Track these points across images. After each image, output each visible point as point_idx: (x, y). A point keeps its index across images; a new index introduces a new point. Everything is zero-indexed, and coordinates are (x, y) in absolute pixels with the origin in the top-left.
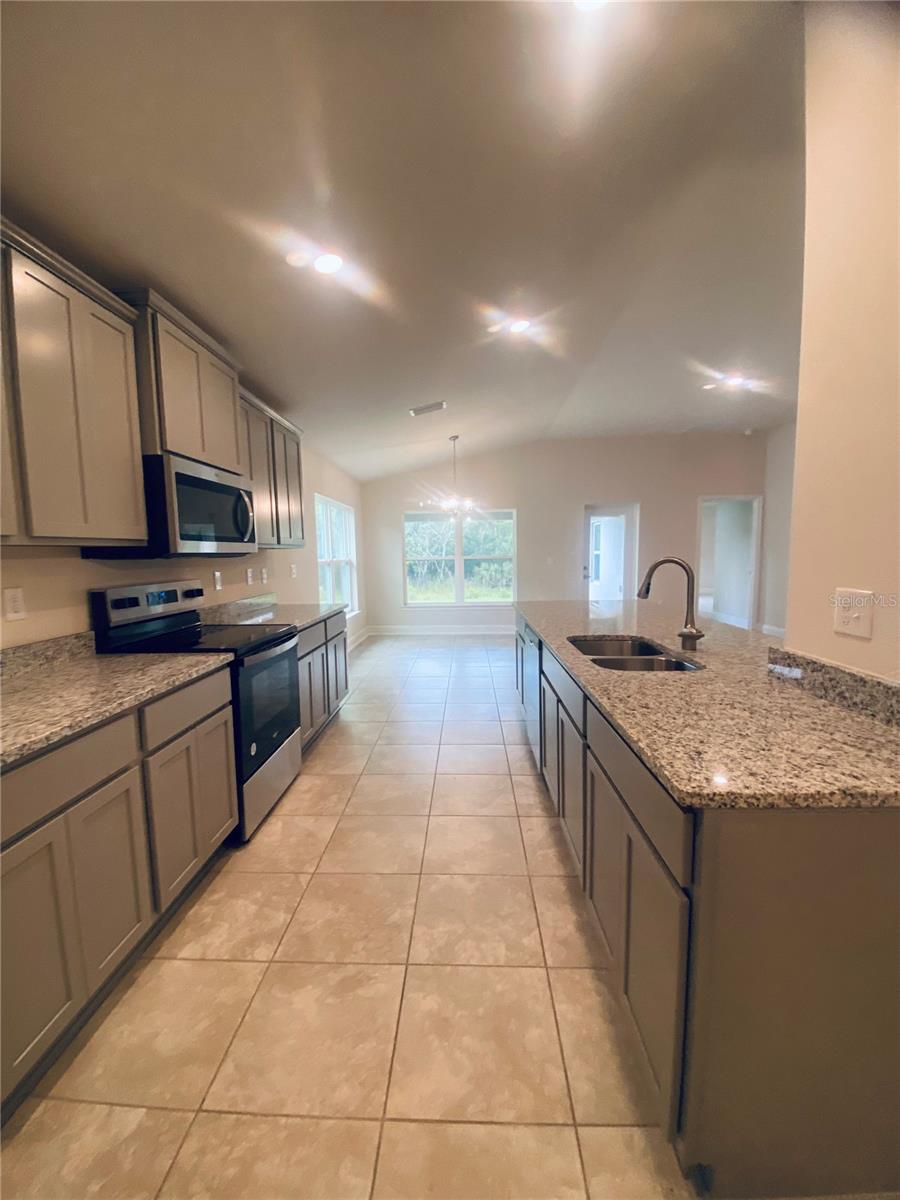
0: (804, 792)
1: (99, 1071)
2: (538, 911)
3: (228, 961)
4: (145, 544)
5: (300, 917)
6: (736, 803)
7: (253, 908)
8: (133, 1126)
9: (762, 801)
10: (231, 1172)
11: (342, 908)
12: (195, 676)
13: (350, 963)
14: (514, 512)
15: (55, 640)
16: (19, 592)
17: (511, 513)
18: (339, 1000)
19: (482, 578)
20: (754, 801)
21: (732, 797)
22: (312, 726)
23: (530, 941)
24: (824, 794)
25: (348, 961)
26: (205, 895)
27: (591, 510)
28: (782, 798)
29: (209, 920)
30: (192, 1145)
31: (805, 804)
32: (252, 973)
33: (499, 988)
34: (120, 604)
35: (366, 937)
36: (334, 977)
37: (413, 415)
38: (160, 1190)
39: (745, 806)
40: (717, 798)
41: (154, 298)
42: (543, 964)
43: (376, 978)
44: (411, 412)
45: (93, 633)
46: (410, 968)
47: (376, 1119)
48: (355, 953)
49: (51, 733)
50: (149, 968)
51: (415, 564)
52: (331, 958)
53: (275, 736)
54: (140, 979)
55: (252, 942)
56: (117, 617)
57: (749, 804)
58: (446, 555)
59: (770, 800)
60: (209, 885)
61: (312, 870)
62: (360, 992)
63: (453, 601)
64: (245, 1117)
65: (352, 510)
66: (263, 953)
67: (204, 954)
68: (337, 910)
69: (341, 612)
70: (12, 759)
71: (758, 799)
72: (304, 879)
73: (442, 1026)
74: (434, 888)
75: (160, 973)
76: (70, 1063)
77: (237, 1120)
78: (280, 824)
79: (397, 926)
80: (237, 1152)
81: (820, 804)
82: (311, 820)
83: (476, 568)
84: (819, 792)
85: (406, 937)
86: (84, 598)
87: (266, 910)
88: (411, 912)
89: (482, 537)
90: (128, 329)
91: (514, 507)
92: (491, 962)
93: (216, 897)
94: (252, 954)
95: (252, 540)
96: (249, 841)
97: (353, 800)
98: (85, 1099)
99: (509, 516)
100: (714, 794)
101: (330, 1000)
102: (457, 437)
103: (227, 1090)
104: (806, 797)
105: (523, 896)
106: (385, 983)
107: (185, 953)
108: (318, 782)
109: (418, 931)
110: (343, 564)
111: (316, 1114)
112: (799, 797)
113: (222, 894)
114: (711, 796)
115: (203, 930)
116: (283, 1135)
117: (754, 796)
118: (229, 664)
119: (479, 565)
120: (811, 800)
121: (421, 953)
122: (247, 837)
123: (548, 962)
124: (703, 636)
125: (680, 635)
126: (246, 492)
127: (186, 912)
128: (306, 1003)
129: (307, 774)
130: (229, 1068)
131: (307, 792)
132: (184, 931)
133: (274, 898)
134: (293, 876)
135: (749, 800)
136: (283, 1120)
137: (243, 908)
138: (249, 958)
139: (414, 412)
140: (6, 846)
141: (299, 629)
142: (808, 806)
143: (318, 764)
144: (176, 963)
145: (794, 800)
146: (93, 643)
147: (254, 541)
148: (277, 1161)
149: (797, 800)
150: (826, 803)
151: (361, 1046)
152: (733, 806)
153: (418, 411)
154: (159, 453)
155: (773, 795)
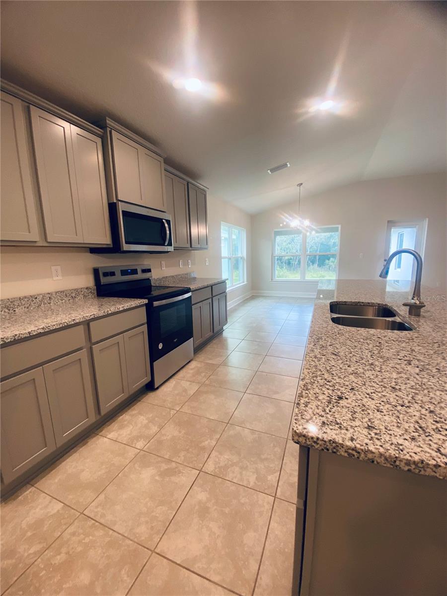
0: (408, 457)
1: (56, 481)
2: (284, 461)
3: (125, 444)
4: (112, 246)
5: (163, 432)
6: (338, 451)
7: (145, 422)
8: (55, 511)
9: (363, 455)
10: (79, 549)
11: (183, 432)
12: (121, 309)
13: (174, 461)
14: (340, 226)
15: (76, 290)
16: (59, 268)
17: (338, 227)
18: (162, 479)
19: (330, 267)
20: (354, 453)
21: (334, 445)
22: (202, 337)
23: (272, 478)
24: (428, 464)
25: (174, 460)
26: (130, 411)
27: (391, 223)
28: (383, 458)
29: (126, 423)
30: (71, 529)
31: (406, 468)
32: (131, 453)
33: (242, 501)
34: (106, 274)
35: (188, 450)
36: (164, 466)
37: (270, 173)
38: (50, 545)
39: (346, 455)
40: (320, 442)
41: (109, 121)
42: (274, 495)
43: (183, 473)
44: (269, 171)
45: (95, 287)
46: (201, 472)
47: (150, 550)
48: (179, 457)
49: (32, 331)
50: (95, 439)
51: (291, 259)
52: (167, 457)
53: (175, 341)
54: (89, 443)
55: (138, 438)
56: (104, 280)
57: (349, 454)
58: (319, 252)
59: (370, 456)
60: (133, 406)
61: (178, 409)
62: (173, 478)
63: (299, 279)
64: (97, 524)
65: (245, 230)
66: (140, 444)
67: (117, 438)
68: (180, 432)
69: (224, 282)
70: (9, 340)
71: (359, 453)
72: (173, 412)
73: (203, 511)
74: (231, 432)
75: (97, 443)
76: (49, 472)
77: (94, 524)
78: (174, 382)
79: (203, 448)
80: (87, 540)
81: (422, 472)
82: (188, 383)
83: (327, 261)
84: (422, 461)
85: (206, 456)
86: (92, 271)
87: (150, 424)
88: (214, 443)
89: (332, 243)
90: (99, 141)
91: (339, 224)
92: (245, 484)
93: (134, 412)
94: (135, 444)
95: (170, 244)
96: (158, 388)
97: (211, 377)
98: (46, 492)
99: (336, 230)
100: (318, 439)
101: (157, 478)
102: (302, 184)
103: (97, 507)
104: (408, 462)
105: (278, 450)
106: (186, 478)
107: (110, 436)
108: (199, 365)
109: (214, 454)
110: (240, 259)
111: (126, 535)
112: (401, 461)
113: (136, 412)
114: (315, 440)
115: (122, 427)
116: (108, 539)
117: (354, 449)
118: (146, 305)
119: (329, 259)
120: (413, 466)
121: (210, 467)
122: (156, 387)
123: (277, 494)
124: (424, 306)
125: (405, 305)
126: (166, 220)
127: (119, 417)
128: (146, 476)
129: (196, 361)
130: (102, 497)
131: (192, 369)
132: (115, 425)
133: (156, 419)
134: (169, 410)
135: (350, 451)
136: (111, 532)
137: (142, 420)
138: (133, 446)
139: (270, 171)
140: (3, 379)
141: (192, 290)
142: (409, 470)
143: (202, 356)
144: (105, 439)
145: (395, 461)
146: (95, 292)
147: (171, 245)
148: (100, 551)
149: (398, 463)
150: (429, 472)
151: (161, 507)
152: (335, 452)
153: (272, 170)
154: (115, 201)
155: (374, 453)
